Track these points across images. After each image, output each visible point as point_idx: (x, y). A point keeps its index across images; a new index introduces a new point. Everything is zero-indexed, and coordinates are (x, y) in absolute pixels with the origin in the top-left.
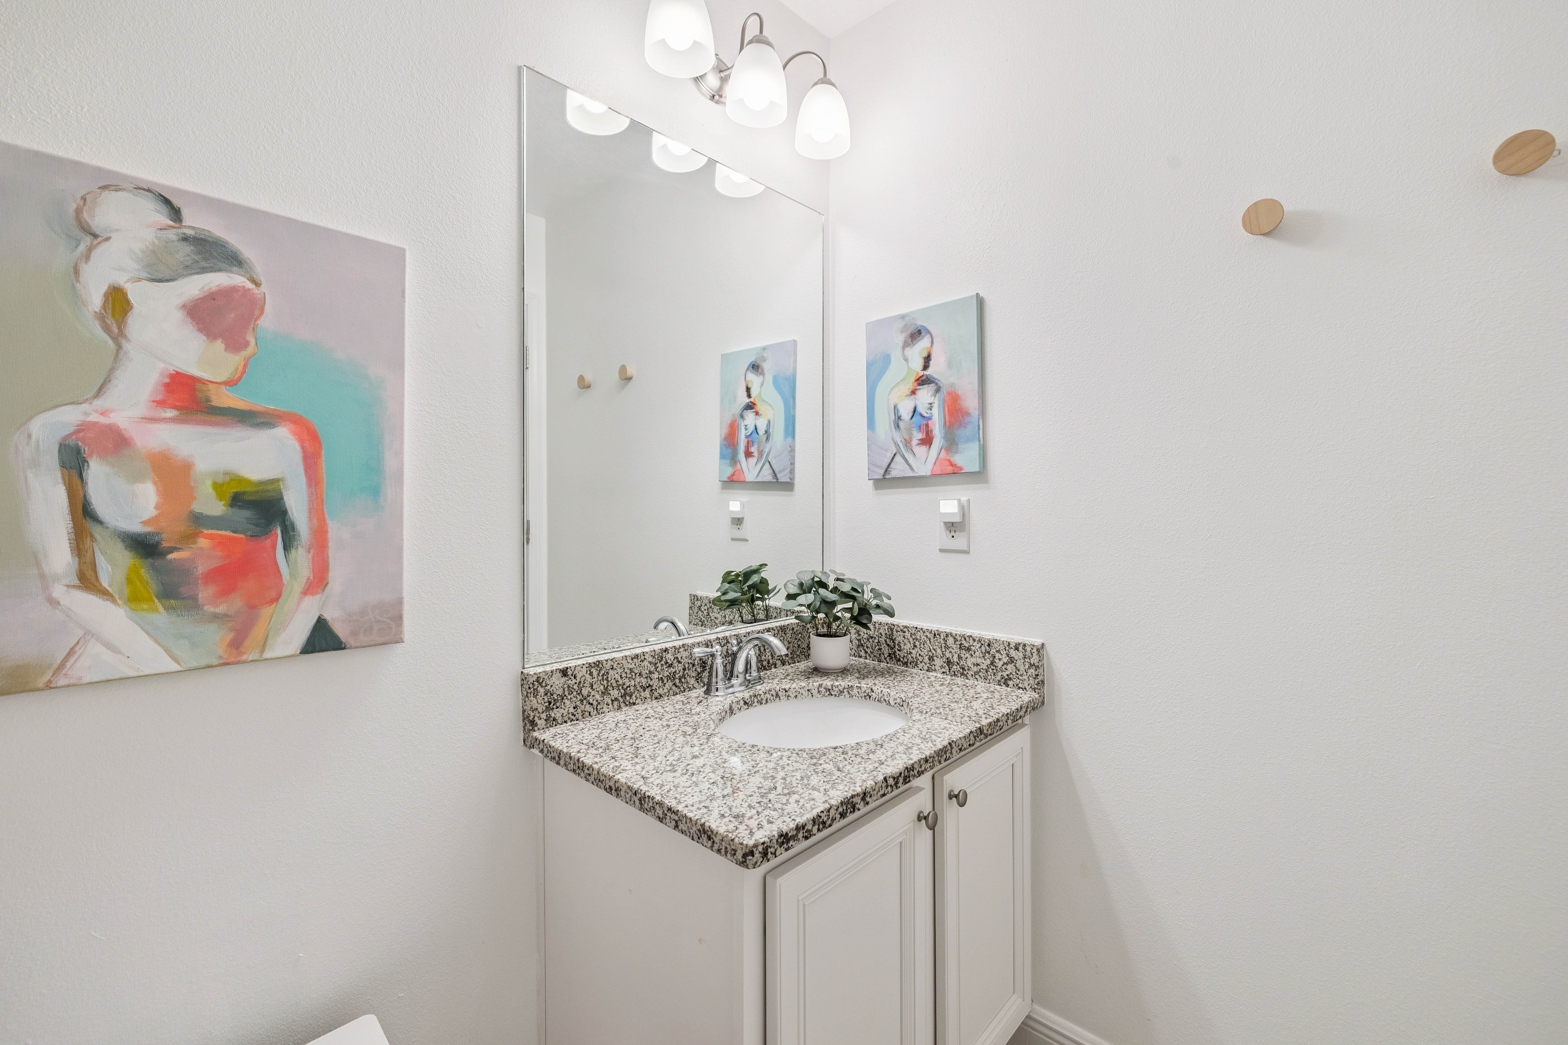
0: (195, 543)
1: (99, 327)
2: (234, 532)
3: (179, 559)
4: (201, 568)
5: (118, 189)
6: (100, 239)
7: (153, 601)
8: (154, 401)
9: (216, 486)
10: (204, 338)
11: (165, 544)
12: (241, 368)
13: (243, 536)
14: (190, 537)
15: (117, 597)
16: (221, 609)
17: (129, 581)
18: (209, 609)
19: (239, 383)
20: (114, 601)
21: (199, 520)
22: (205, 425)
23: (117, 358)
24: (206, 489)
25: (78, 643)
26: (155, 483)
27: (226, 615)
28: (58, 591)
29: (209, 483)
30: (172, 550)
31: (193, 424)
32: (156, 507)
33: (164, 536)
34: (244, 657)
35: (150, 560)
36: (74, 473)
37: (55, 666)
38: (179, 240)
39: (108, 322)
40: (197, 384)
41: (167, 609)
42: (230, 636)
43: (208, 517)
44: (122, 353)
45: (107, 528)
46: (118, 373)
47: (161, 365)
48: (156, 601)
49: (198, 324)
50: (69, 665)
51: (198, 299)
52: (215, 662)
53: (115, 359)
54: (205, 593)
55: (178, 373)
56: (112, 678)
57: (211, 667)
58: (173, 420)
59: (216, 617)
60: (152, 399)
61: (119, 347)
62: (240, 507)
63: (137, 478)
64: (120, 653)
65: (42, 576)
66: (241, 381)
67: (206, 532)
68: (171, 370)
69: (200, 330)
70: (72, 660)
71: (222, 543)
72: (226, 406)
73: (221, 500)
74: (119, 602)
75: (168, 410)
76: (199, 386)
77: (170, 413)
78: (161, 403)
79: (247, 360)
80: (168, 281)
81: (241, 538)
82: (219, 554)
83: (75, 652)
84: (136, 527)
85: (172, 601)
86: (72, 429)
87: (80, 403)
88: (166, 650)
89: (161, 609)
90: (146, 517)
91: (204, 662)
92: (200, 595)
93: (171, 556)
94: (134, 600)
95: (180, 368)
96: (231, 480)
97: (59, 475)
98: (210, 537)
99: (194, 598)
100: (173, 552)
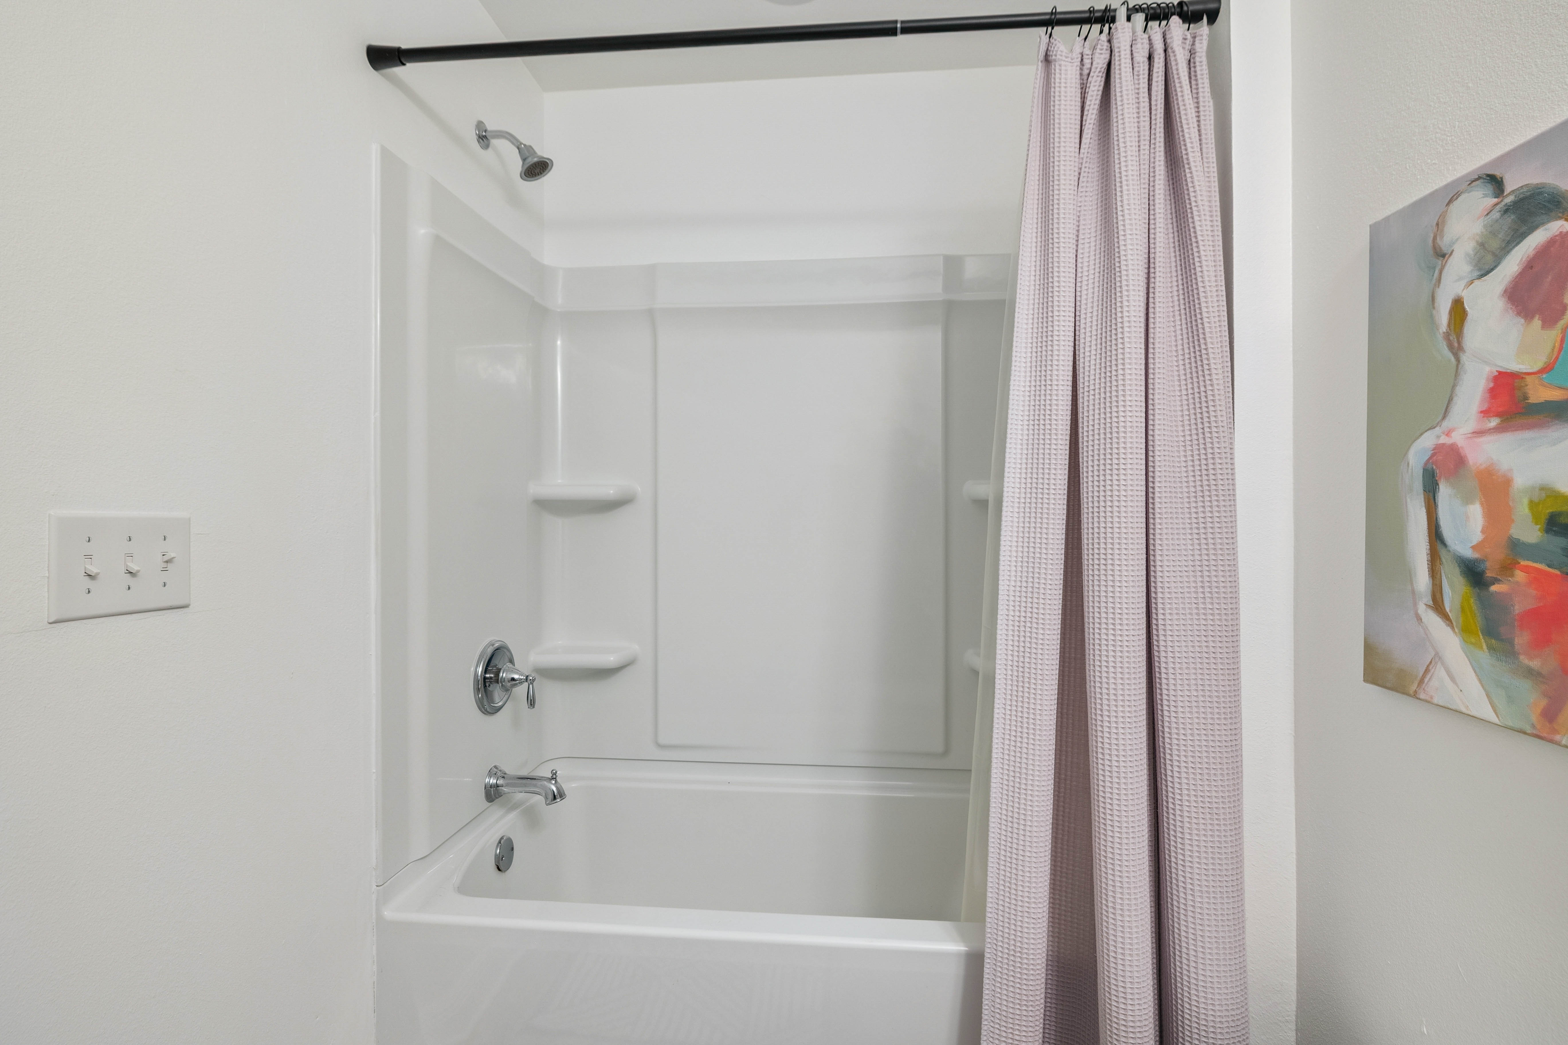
0: (1512, 576)
1: (1445, 347)
2: (1549, 566)
3: (1499, 593)
4: (1518, 608)
5: (1457, 195)
6: (1447, 256)
7: (1479, 636)
8: (1482, 412)
9: (1532, 505)
10: (1523, 321)
11: (1489, 574)
12: (1557, 345)
13: (1557, 572)
14: (1508, 568)
15: (1454, 624)
16: (1535, 664)
17: (1463, 609)
18: (1524, 660)
19: (1556, 366)
20: (1453, 628)
21: (1515, 547)
22: (1522, 429)
23: (1457, 374)
24: (1522, 509)
25: (1431, 662)
26: (1482, 504)
27: (1539, 674)
28: (1422, 608)
29: (1526, 501)
30: (1495, 581)
31: (1512, 431)
32: (1483, 532)
33: (1488, 564)
34: (1557, 737)
35: (1477, 589)
36: (1431, 495)
37: (1419, 678)
38: (1502, 215)
39: (1451, 338)
40: (1516, 381)
41: (1491, 648)
42: (1544, 702)
43: (1524, 544)
44: (1460, 366)
45: (1449, 551)
46: (1458, 388)
47: (1487, 369)
48: (1481, 637)
49: (1517, 306)
50: (1426, 680)
51: (1517, 277)
52: (1529, 730)
53: (1455, 376)
54: (1521, 639)
55: (1500, 373)
56: (1451, 707)
57: (1525, 733)
58: (1498, 430)
59: (1530, 673)
60: (1480, 410)
61: (1458, 360)
62: (1556, 534)
63: (1468, 500)
64: (1458, 686)
65: (1413, 592)
66: (1558, 363)
67: (1523, 563)
68: (1494, 371)
69: (1519, 314)
70: (1428, 677)
71: (1537, 578)
72: (1542, 400)
73: (1536, 524)
74: (1456, 630)
75: (1492, 419)
76: (1517, 382)
77: (1494, 422)
78: (1486, 413)
79: (1564, 331)
80: (1492, 270)
81: (1557, 575)
82: (1533, 592)
83: (1429, 671)
84: (1468, 553)
85: (1493, 641)
86: (1430, 453)
87: (1434, 428)
88: (1488, 696)
89: (1485, 647)
90: (1474, 542)
91: (1518, 724)
92: (1516, 641)
93: (1494, 588)
94: (1465, 631)
95: (1501, 367)
96: (1547, 497)
97: (1422, 496)
98: (1526, 569)
99: (1511, 642)
100: (1494, 584)
